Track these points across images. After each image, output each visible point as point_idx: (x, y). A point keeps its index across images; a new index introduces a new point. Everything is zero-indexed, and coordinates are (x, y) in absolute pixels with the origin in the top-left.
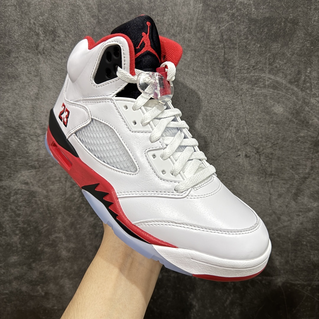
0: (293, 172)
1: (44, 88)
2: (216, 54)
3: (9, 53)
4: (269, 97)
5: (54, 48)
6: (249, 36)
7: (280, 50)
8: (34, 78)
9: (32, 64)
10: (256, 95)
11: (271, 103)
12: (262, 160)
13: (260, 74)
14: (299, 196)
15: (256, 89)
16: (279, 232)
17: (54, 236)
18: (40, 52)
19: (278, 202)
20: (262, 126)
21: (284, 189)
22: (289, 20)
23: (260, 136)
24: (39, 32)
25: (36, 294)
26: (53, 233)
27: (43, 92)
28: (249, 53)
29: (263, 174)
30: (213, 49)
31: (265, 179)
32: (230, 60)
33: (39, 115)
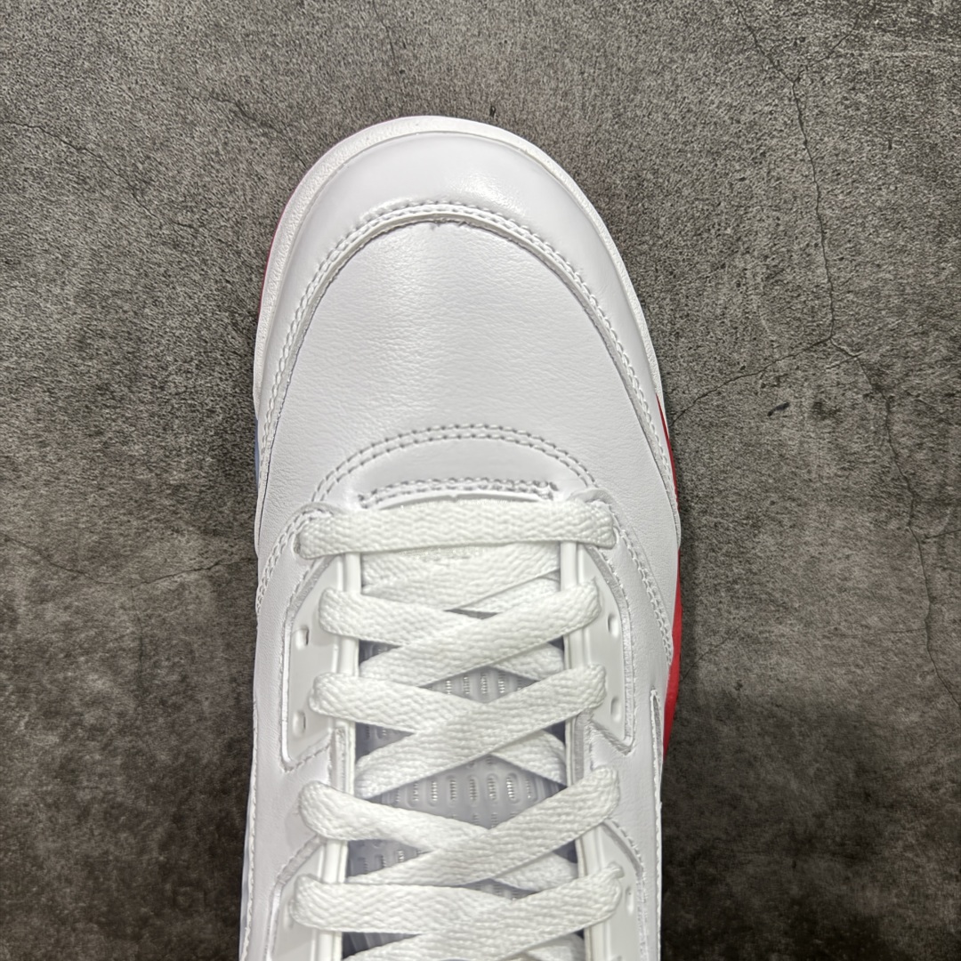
4: (943, 86)
10: (878, 73)
12: (896, 428)
15: (878, 41)
20: (902, 251)
23: (896, 301)
29: (899, 498)
31: (909, 524)
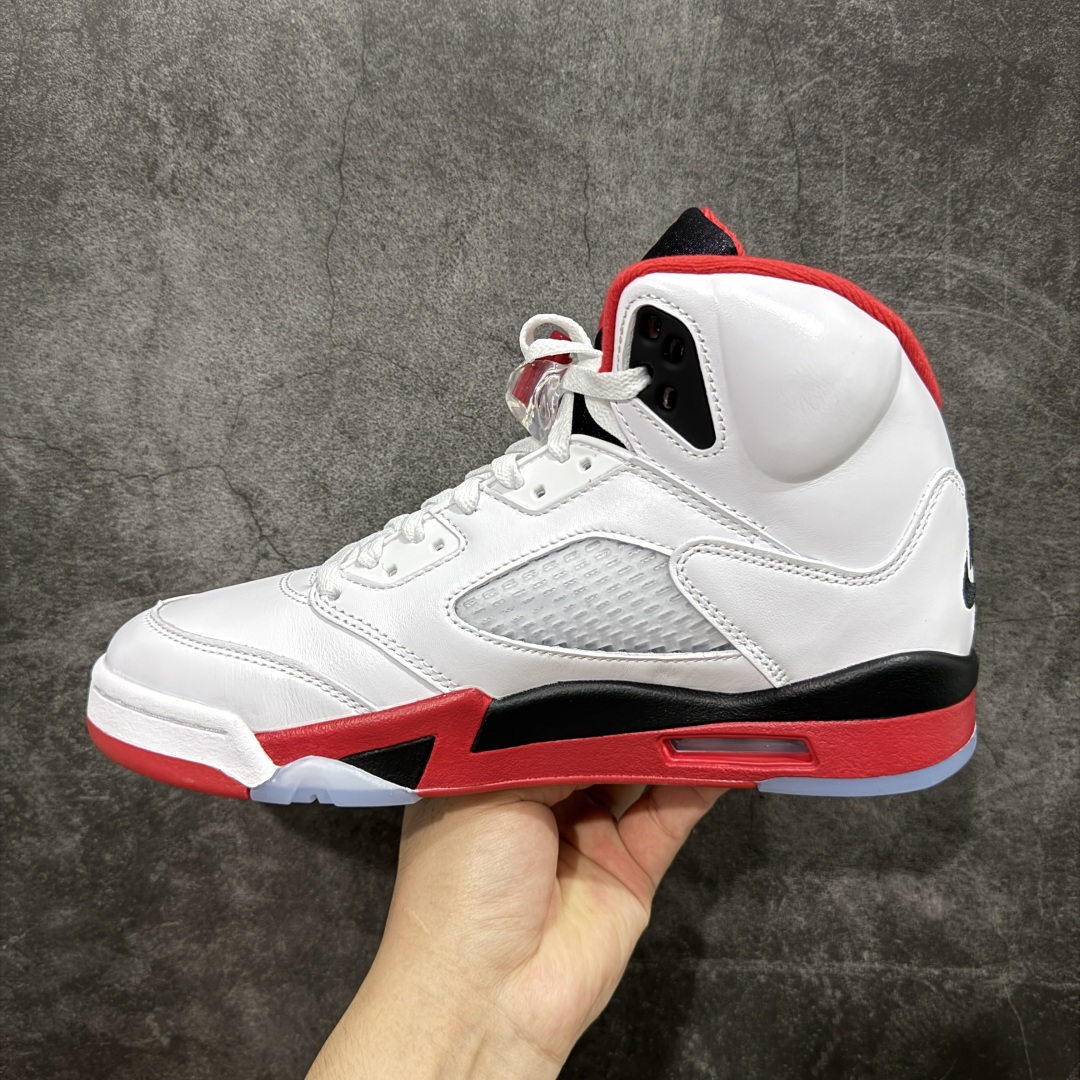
0: (1044, 593)
1: (175, 312)
2: (771, 185)
3: (54, 191)
4: (955, 332)
5: (211, 174)
6: (882, 122)
7: (989, 171)
8: (141, 277)
9: (132, 229)
11: (963, 352)
13: (923, 252)
14: (1067, 678)
15: (911, 305)
16: (1001, 805)
17: (204, 833)
18: (160, 188)
19: (995, 699)
21: (1015, 654)
22: (1019, 67)
24: (158, 119)
25: (138, 1043)
26: (201, 822)
27: (170, 327)
28: (884, 181)
30: (758, 170)
32: (818, 206)
33: (157, 405)
